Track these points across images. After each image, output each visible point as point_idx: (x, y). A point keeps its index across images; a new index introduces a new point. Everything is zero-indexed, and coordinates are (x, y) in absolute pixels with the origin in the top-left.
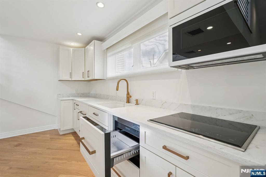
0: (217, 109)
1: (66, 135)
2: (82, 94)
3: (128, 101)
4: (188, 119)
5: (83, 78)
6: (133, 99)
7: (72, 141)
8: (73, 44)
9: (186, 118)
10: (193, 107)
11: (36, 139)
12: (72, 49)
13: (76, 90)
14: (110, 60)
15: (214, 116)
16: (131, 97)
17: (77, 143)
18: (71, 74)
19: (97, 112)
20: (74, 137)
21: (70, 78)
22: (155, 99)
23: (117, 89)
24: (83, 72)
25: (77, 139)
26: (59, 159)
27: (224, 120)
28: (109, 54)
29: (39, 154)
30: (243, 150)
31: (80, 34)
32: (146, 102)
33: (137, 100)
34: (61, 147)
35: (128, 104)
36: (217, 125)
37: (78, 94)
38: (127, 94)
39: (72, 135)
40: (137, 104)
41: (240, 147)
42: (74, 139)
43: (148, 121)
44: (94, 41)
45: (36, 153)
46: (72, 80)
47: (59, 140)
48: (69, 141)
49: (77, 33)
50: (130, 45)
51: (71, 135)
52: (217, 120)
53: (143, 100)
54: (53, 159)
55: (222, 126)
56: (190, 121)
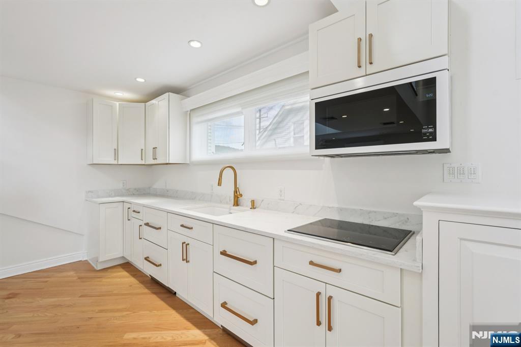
0: (370, 212)
1: (109, 270)
2: (135, 189)
3: (237, 203)
4: (333, 228)
5: (142, 160)
6: (246, 200)
7: (127, 279)
8: (120, 94)
9: (330, 227)
10: (341, 210)
11: (46, 282)
12: (118, 104)
13: (124, 183)
14: (198, 131)
15: (366, 222)
16: (241, 195)
17: (138, 282)
18: (116, 152)
19: (188, 222)
20: (127, 271)
21: (115, 160)
22: (283, 200)
23: (219, 184)
24: (142, 150)
25: (136, 275)
26: (112, 311)
27: (378, 226)
28: (195, 119)
29: (68, 306)
30: (393, 254)
31: (140, 80)
32: (269, 204)
33: (253, 202)
34: (109, 292)
35: (235, 207)
36: (370, 234)
37: (128, 190)
38: (234, 191)
39: (123, 268)
40: (253, 207)
41: (391, 251)
42: (130, 276)
43: (285, 232)
44: (167, 94)
45: (60, 306)
46: (119, 163)
47: (98, 280)
48: (119, 279)
49: (136, 78)
50: (239, 109)
51: (121, 269)
52: (370, 227)
53: (263, 201)
54: (101, 311)
55: (375, 235)
56: (336, 230)
